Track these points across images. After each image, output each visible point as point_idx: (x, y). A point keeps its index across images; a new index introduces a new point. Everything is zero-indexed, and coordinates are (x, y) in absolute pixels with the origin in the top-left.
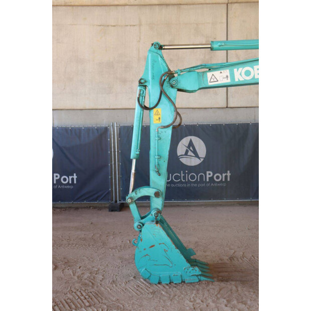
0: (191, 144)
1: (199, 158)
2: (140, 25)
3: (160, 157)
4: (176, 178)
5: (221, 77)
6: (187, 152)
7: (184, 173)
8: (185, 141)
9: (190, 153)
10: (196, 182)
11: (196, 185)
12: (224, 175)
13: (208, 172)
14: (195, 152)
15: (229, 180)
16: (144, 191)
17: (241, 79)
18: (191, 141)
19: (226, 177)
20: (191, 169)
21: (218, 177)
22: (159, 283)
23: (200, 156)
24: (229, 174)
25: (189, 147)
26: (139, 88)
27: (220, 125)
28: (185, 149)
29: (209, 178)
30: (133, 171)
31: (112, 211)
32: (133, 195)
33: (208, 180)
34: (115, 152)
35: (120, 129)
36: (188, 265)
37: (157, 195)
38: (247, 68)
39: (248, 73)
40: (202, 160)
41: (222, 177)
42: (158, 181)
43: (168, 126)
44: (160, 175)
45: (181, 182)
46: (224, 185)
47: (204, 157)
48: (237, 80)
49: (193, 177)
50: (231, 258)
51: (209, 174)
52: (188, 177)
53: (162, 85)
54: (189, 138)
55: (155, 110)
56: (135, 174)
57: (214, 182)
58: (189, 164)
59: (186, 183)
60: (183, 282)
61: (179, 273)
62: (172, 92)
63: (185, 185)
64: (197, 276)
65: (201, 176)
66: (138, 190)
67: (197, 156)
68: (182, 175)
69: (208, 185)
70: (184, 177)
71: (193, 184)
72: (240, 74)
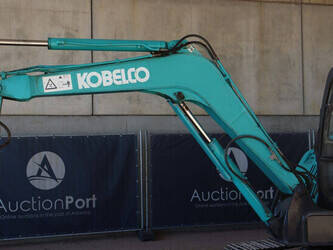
0: (45, 161)
1: (56, 180)
5: (60, 83)
6: (40, 172)
9: (44, 173)
10: (52, 211)
11: (51, 215)
12: (88, 200)
13: (67, 198)
14: (50, 172)
15: (94, 206)
17: (86, 87)
18: (45, 158)
19: (91, 202)
20: (45, 194)
21: (80, 203)
23: (57, 177)
24: (94, 199)
25: (42, 165)
28: (37, 168)
29: (70, 205)
33: (67, 207)
39: (94, 80)
40: (60, 181)
41: (85, 203)
45: (31, 212)
46: (89, 213)
48: (80, 87)
51: (69, 200)
52: (42, 205)
57: (76, 210)
59: (38, 212)
63: (37, 216)
65: (59, 203)
67: (53, 176)
68: (33, 202)
69: (68, 213)
70: (36, 206)
71: (47, 214)
72: (84, 81)
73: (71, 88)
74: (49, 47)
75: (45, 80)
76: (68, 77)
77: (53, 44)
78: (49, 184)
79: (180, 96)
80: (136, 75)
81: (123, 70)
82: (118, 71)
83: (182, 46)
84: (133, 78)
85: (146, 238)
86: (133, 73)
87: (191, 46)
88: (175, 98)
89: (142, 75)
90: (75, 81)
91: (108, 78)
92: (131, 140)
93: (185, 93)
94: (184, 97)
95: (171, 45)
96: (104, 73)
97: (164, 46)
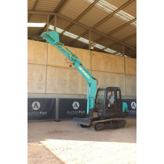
0: (36, 104)
1: (38, 108)
4: (31, 113)
6: (35, 106)
7: (34, 112)
8: (34, 103)
9: (36, 106)
10: (37, 115)
12: (45, 113)
13: (40, 112)
15: (46, 114)
19: (46, 113)
20: (36, 111)
21: (43, 113)
24: (46, 112)
25: (35, 104)
27: (44, 99)
29: (41, 114)
41: (44, 113)
45: (33, 115)
46: (45, 115)
47: (39, 107)
49: (36, 113)
51: (41, 112)
52: (35, 113)
54: (35, 102)
59: (34, 115)
65: (39, 113)
67: (37, 107)
69: (40, 116)
70: (34, 114)
71: (36, 116)
78: (37, 109)
85: (58, 121)
92: (55, 99)
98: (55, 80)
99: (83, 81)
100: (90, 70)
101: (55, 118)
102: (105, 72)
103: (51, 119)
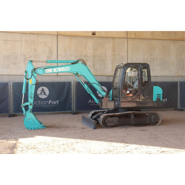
0: (43, 90)
1: (46, 95)
2: (22, 41)
3: (31, 93)
4: (37, 103)
5: (49, 71)
6: (41, 93)
7: (40, 101)
8: (41, 89)
9: (42, 93)
10: (45, 105)
11: (45, 106)
12: (56, 102)
13: (50, 101)
14: (44, 93)
15: (58, 104)
16: (26, 104)
18: (43, 88)
19: (57, 102)
20: (43, 100)
21: (54, 103)
22: (31, 129)
23: (46, 94)
24: (58, 101)
25: (42, 91)
26: (25, 73)
27: (55, 82)
28: (40, 92)
29: (50, 103)
30: (23, 98)
31: (10, 117)
32: (23, 105)
33: (50, 104)
34: (11, 93)
35: (13, 83)
36: (40, 124)
37: (31, 104)
38: (57, 68)
39: (57, 70)
40: (47, 96)
42: (31, 100)
43: (34, 85)
44: (31, 99)
46: (56, 106)
47: (48, 94)
48: (54, 72)
49: (44, 103)
50: (54, 125)
51: (50, 102)
52: (42, 103)
53: (32, 73)
55: (30, 80)
56: (24, 99)
57: (52, 105)
58: (42, 98)
59: (41, 105)
60: (38, 129)
61: (37, 126)
62: (35, 75)
63: (40, 106)
64: (42, 127)
65: (47, 102)
66: (25, 103)
67: (45, 94)
68: (39, 102)
69: (50, 106)
70: (40, 103)
71: (43, 106)
72: (55, 70)
73: (52, 72)
74: (47, 62)
75: (46, 70)
76: (51, 69)
77: (48, 62)
78: (44, 97)
79: (77, 73)
80: (67, 69)
81: (64, 68)
82: (63, 68)
83: (78, 62)
84: (66, 69)
85: (74, 114)
86: (66, 68)
87: (80, 62)
88: (76, 74)
89: (68, 69)
90: (53, 70)
91: (60, 69)
93: (78, 73)
94: (78, 74)
95: (75, 62)
96: (59, 68)
97: (73, 62)
98: (71, 55)
99: (114, 55)
100: (126, 38)
101: (70, 109)
102: (151, 40)
103: (65, 110)
